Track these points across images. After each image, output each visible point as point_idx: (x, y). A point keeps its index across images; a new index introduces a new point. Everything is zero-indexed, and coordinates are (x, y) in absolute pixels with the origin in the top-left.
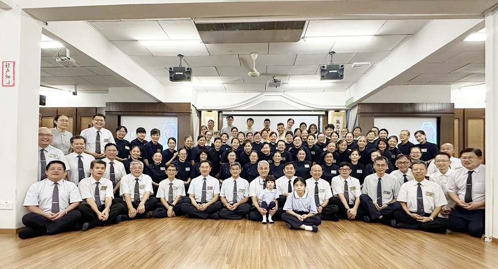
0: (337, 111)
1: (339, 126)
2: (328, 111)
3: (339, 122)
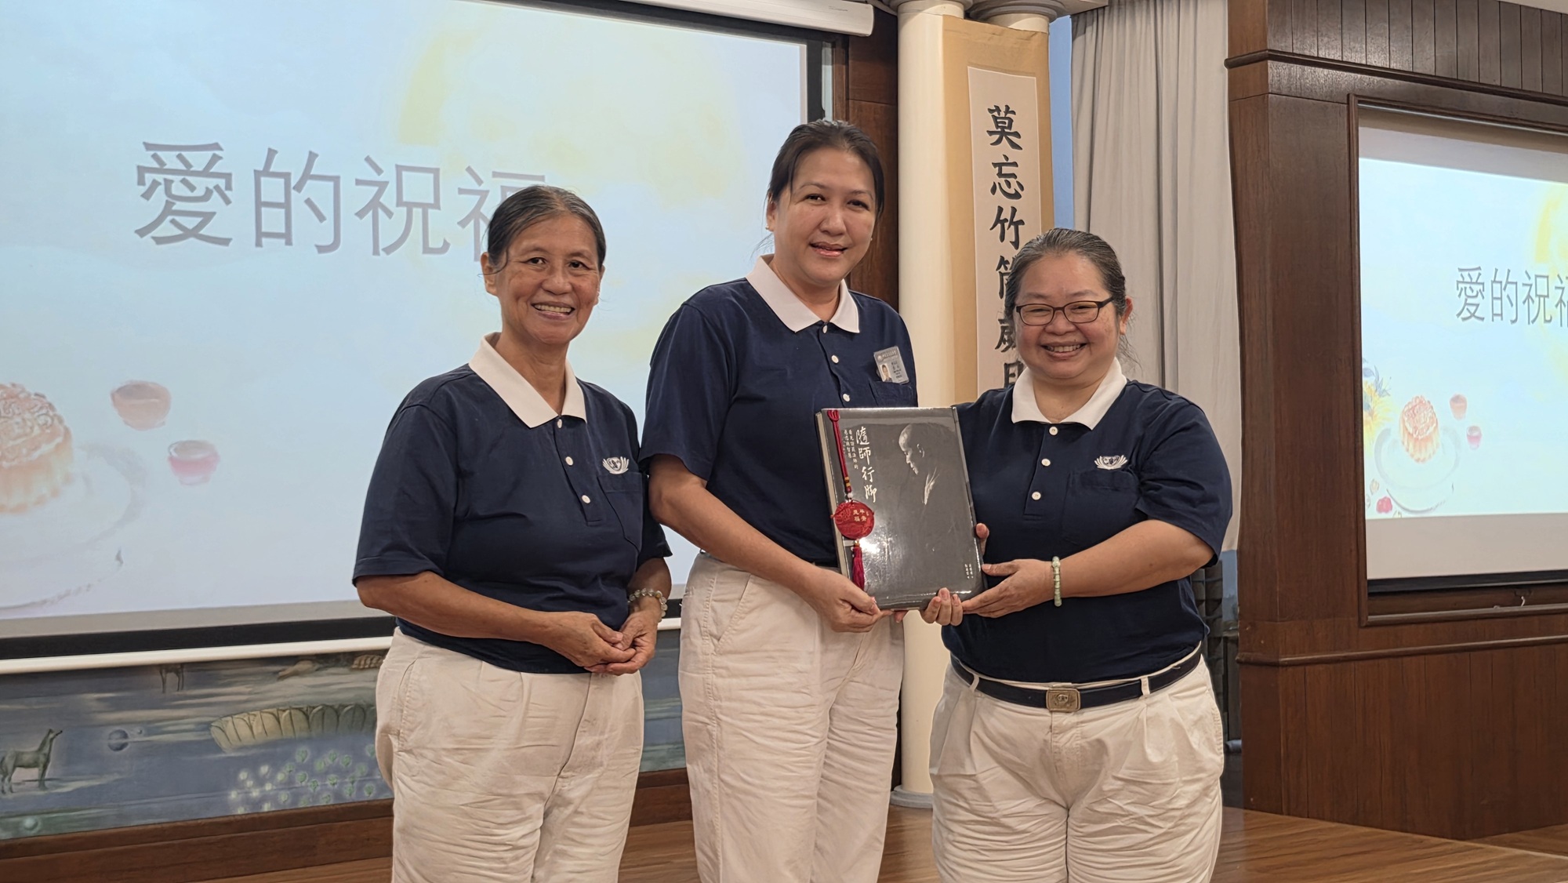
1: (1014, 176)
2: (896, 8)
3: (1010, 127)
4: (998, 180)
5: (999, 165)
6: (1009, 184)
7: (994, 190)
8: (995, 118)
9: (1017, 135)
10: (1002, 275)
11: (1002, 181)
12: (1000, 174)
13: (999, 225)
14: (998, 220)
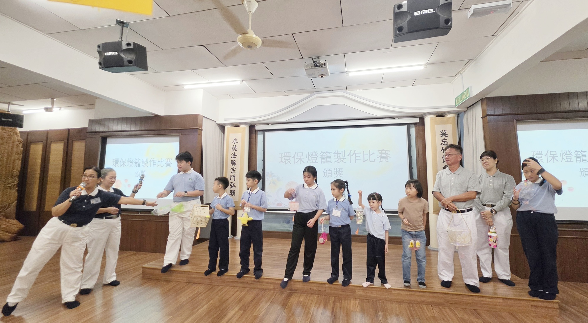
0: (440, 115)
1: (446, 141)
2: (424, 117)
3: (445, 133)
4: (442, 142)
5: (443, 140)
6: (445, 143)
7: (441, 144)
8: (442, 132)
9: (447, 134)
10: (443, 159)
11: (443, 142)
12: (443, 141)
13: (442, 150)
14: (442, 149)
